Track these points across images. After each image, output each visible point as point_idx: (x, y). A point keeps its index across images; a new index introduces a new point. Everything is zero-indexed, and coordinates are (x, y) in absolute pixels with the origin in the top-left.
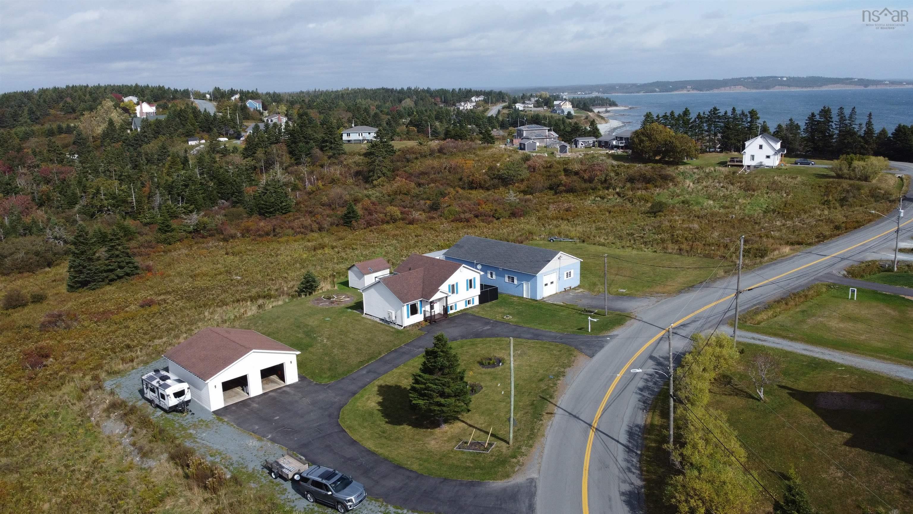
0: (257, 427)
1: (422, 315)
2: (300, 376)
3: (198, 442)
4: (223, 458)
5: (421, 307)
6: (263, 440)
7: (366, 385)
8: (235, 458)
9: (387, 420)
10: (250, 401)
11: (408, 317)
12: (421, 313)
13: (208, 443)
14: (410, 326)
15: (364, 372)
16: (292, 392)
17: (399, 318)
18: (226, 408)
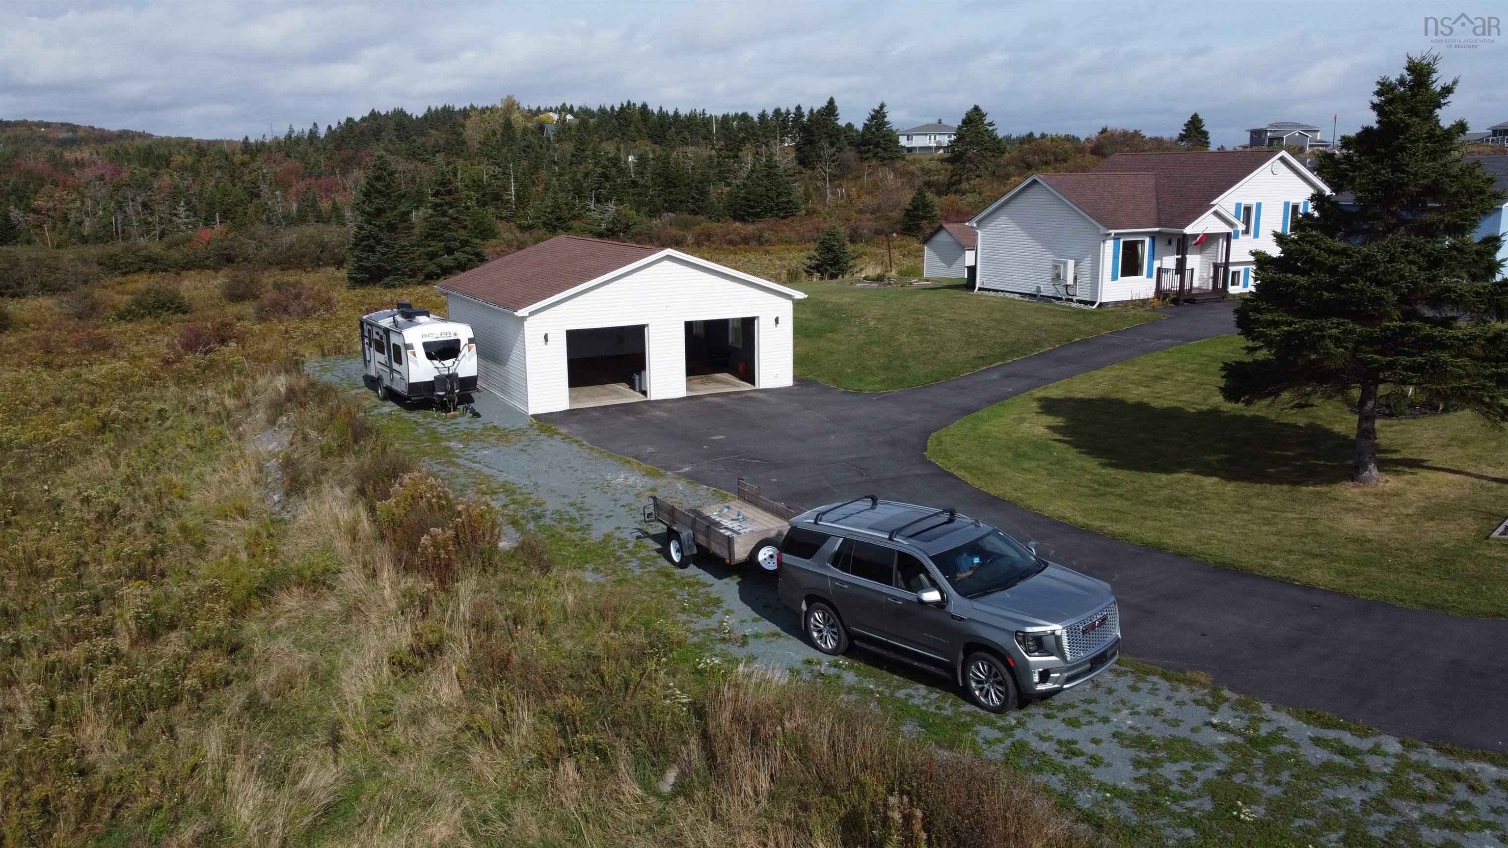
0: (650, 450)
1: (1153, 282)
2: (795, 378)
3: (458, 466)
4: (514, 502)
5: (1153, 257)
6: (664, 476)
7: (1007, 398)
8: (552, 505)
9: (1105, 461)
10: (645, 407)
11: (1114, 278)
12: (1150, 276)
13: (485, 470)
14: (1116, 303)
15: (995, 376)
16: (773, 400)
17: (1085, 279)
18: (570, 413)
